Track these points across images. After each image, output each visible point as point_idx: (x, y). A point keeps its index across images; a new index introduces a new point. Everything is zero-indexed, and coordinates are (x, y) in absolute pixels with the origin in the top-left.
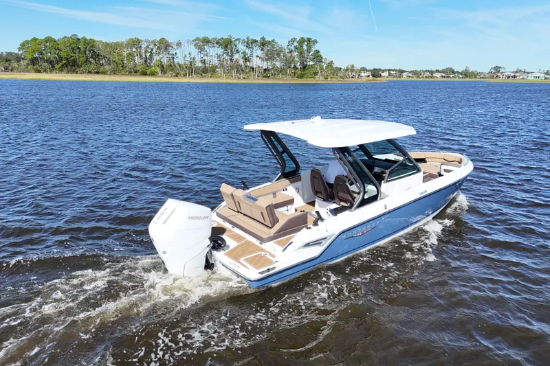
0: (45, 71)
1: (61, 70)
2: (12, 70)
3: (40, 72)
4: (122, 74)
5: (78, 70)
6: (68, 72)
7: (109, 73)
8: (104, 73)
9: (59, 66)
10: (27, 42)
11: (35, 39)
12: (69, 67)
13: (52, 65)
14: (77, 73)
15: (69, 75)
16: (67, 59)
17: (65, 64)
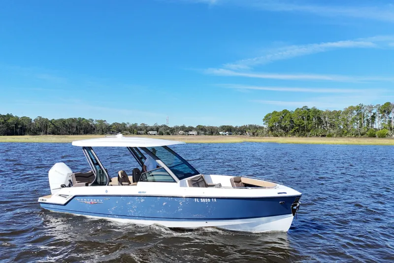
0: (281, 135)
1: (293, 134)
2: (257, 135)
3: (277, 136)
4: (348, 137)
5: (307, 134)
6: (299, 136)
7: (335, 135)
8: (330, 136)
9: (292, 131)
10: (270, 115)
11: (275, 112)
12: (300, 132)
13: (286, 131)
14: (306, 136)
15: (300, 138)
16: (299, 125)
17: (297, 129)
